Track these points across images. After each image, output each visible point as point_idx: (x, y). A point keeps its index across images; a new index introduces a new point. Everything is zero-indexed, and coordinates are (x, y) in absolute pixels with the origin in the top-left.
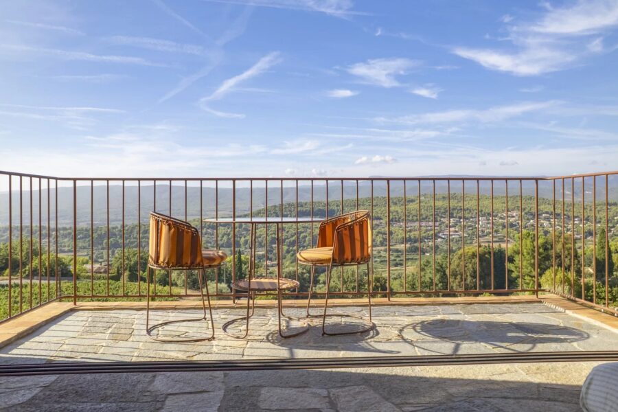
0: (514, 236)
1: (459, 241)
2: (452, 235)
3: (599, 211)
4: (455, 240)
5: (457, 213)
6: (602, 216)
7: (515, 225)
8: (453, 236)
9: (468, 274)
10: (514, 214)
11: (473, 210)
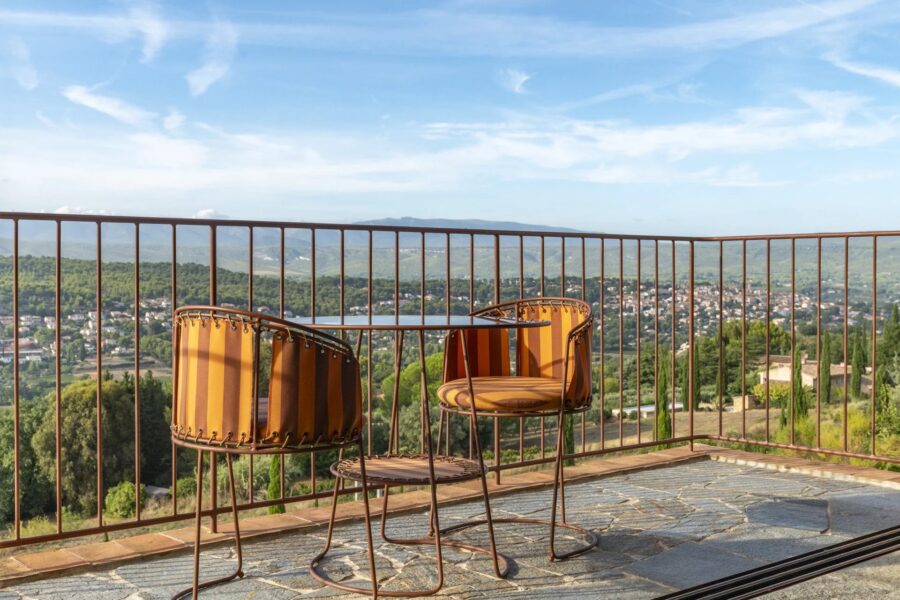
0: (163, 352)
1: (41, 367)
2: (24, 355)
3: (323, 296)
4: (30, 368)
5: (36, 303)
6: (329, 305)
7: (164, 329)
8: (28, 358)
9: (84, 443)
10: (164, 304)
11: (74, 297)
